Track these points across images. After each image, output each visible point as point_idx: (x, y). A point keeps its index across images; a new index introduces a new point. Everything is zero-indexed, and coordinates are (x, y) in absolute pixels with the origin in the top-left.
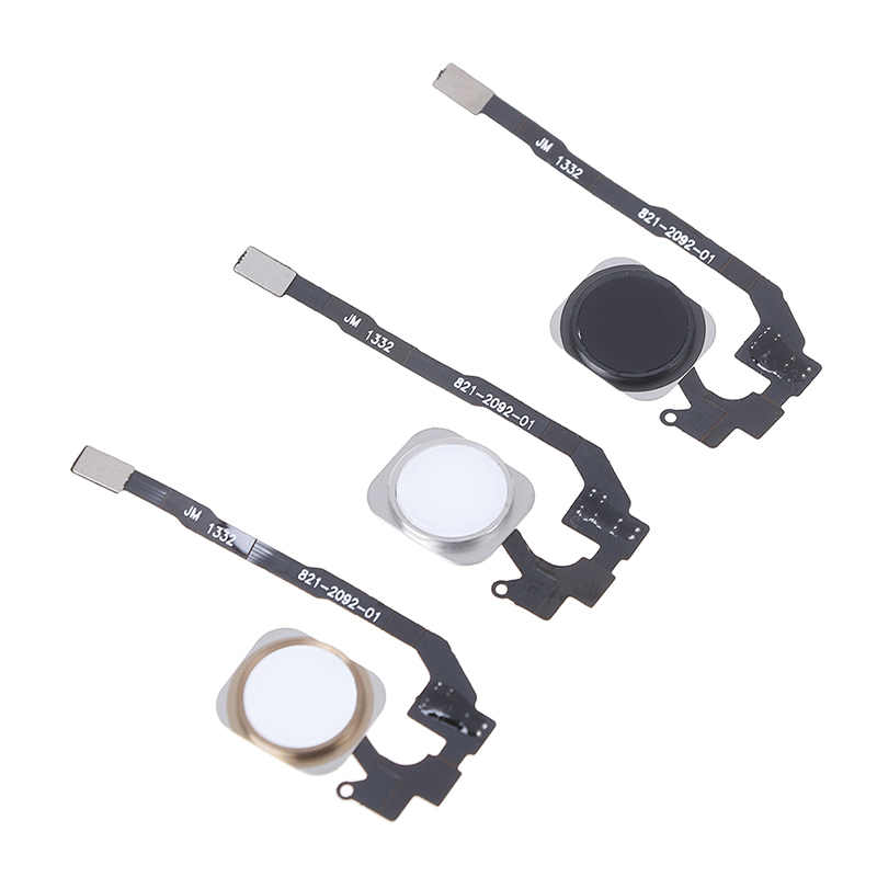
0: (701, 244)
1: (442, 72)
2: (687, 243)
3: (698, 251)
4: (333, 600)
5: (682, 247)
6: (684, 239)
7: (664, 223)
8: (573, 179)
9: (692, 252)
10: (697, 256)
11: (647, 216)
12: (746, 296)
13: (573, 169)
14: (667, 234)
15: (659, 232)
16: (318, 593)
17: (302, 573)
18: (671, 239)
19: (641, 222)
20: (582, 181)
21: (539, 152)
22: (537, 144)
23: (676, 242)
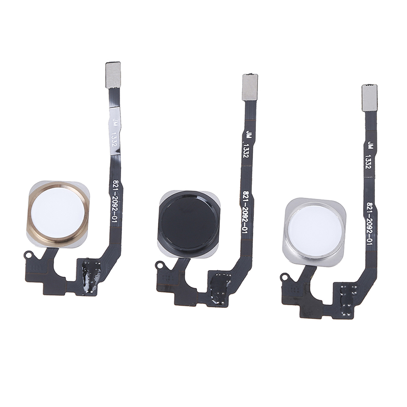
0: (248, 225)
1: (251, 74)
2: (245, 219)
3: (245, 225)
4: (112, 200)
5: (242, 218)
6: (246, 216)
7: (248, 204)
8: (242, 156)
9: (242, 223)
10: (243, 226)
11: (246, 195)
12: (239, 257)
13: (247, 153)
14: (243, 208)
15: (242, 205)
16: (111, 192)
17: (116, 181)
18: (242, 211)
19: (241, 195)
20: (244, 160)
21: (244, 135)
22: (247, 132)
23: (242, 214)
